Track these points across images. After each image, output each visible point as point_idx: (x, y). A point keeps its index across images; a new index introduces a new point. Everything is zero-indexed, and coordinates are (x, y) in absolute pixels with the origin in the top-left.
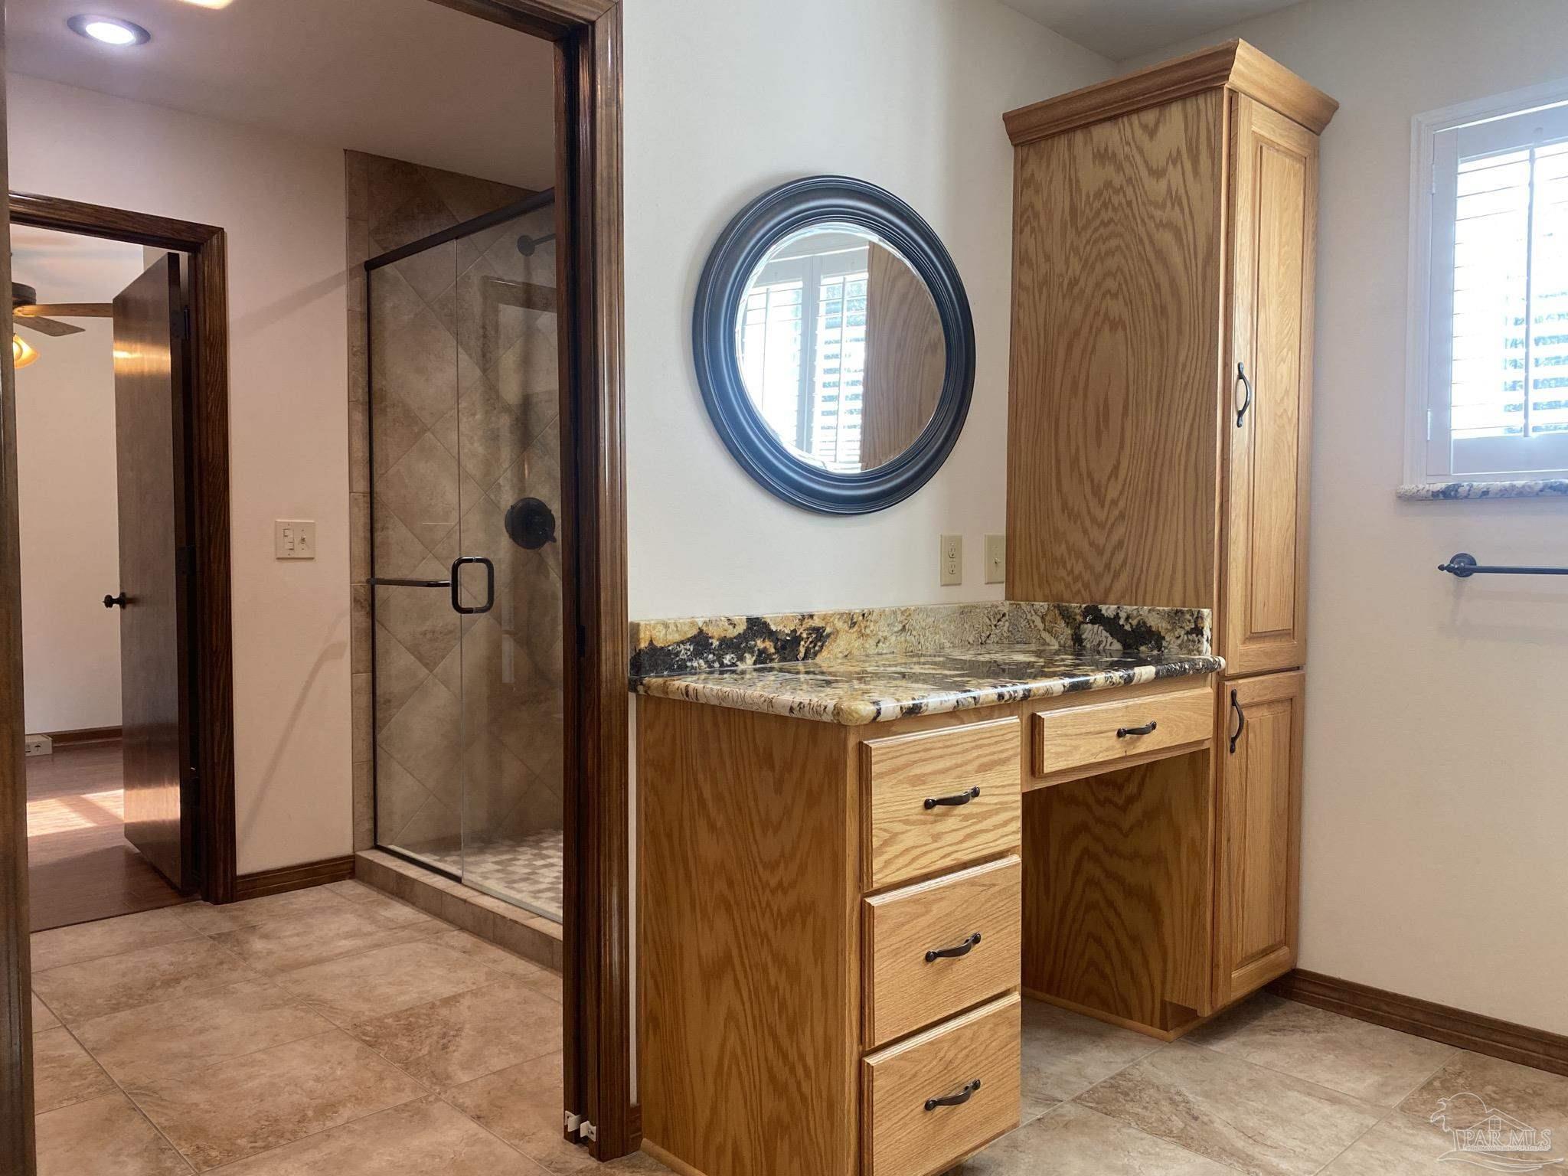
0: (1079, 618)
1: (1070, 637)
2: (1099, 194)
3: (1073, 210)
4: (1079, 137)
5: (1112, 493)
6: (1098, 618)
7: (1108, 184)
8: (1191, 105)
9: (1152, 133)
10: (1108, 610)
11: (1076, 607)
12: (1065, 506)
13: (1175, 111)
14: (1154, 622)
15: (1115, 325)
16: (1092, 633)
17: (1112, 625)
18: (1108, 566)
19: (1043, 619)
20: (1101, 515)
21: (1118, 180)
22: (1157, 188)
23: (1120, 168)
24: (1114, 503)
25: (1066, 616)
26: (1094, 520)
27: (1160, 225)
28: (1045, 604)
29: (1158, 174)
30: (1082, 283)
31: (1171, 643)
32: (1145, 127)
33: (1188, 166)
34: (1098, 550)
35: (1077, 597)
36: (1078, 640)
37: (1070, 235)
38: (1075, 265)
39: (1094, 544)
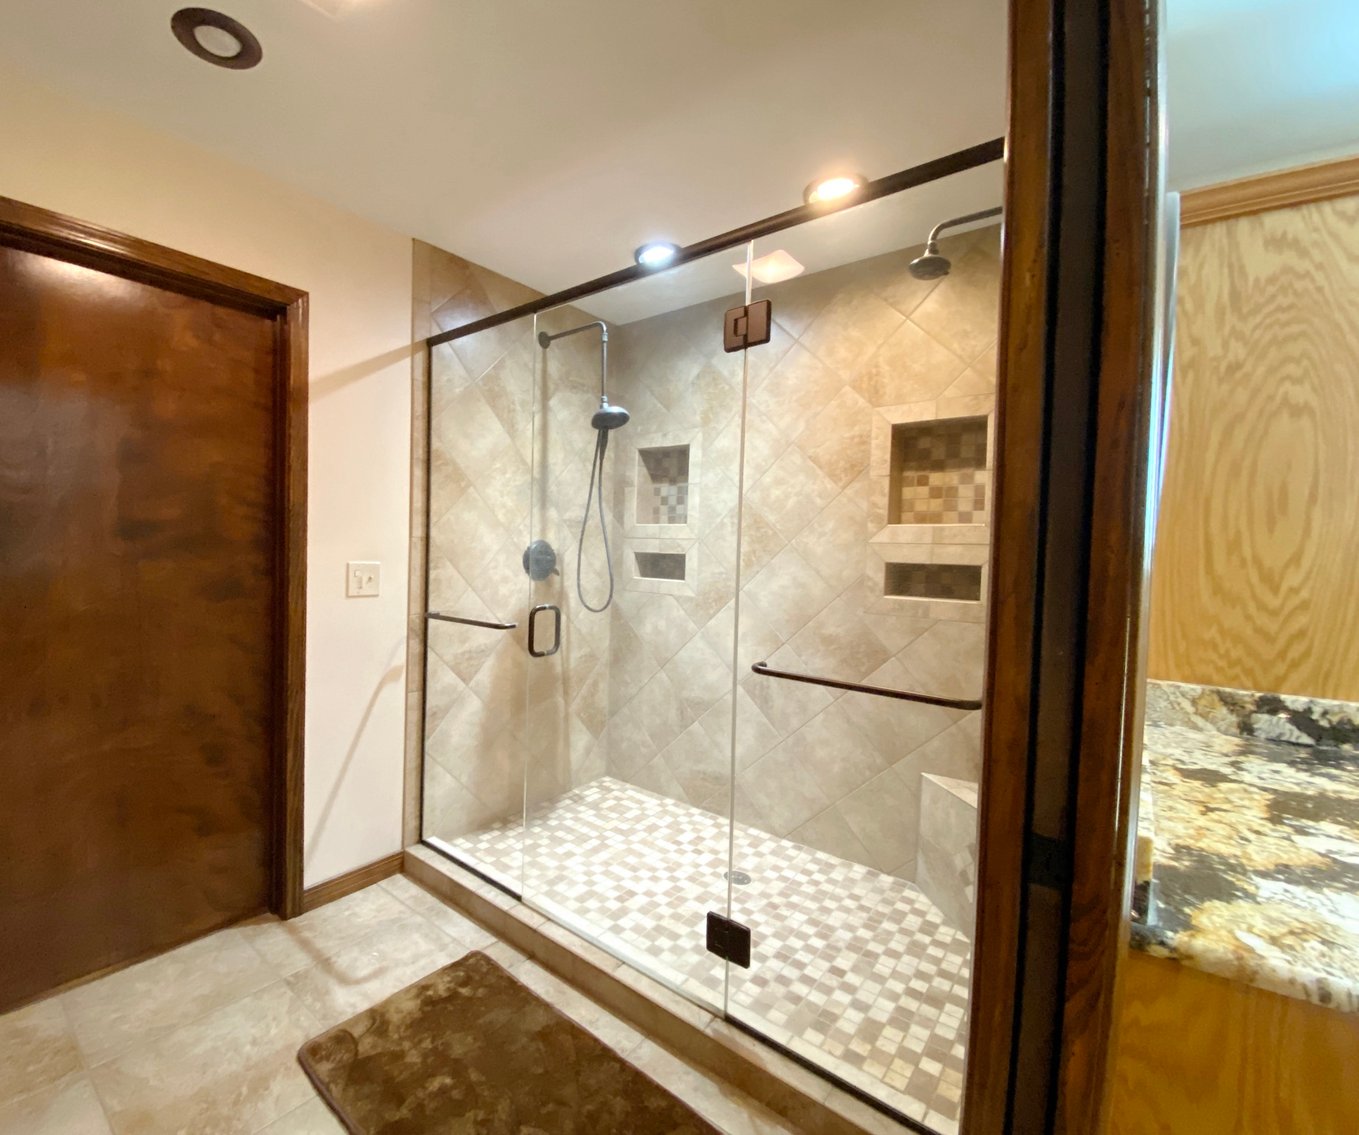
0: (1251, 707)
1: (1235, 725)
2: (1273, 279)
3: (1235, 295)
4: (1243, 226)
5: (1291, 581)
6: (1273, 705)
7: (1288, 270)
10: (1295, 702)
11: (1247, 695)
12: (1218, 589)
15: (1298, 411)
16: (1268, 722)
17: (1299, 718)
18: (1279, 657)
19: (1194, 702)
20: (1273, 602)
21: (1302, 266)
23: (1305, 255)
24: (1294, 591)
25: (1230, 702)
26: (1262, 607)
28: (1198, 688)
30: (1247, 368)
34: (1270, 639)
35: (1233, 680)
36: (1246, 728)
37: (1231, 319)
38: (1238, 350)
39: (1258, 630)
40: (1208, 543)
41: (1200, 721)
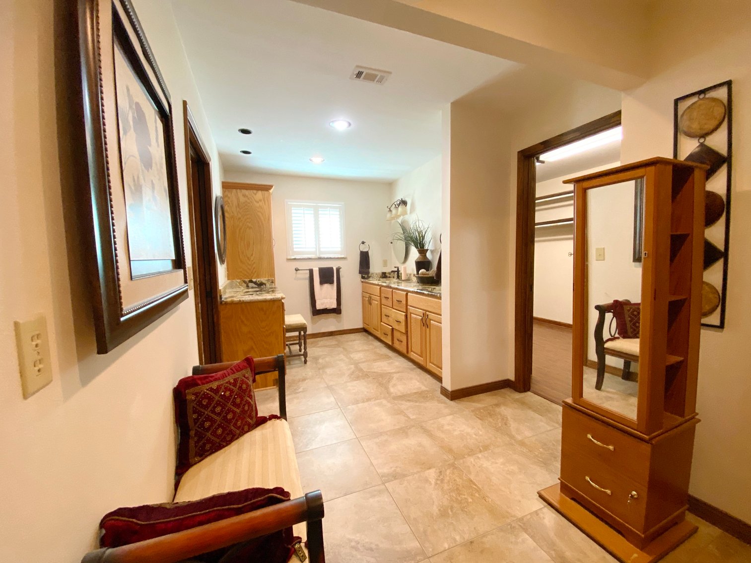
0: (248, 282)
1: (246, 286)
2: (244, 203)
3: (238, 204)
4: (238, 190)
5: (252, 259)
6: (251, 281)
7: (246, 201)
8: (263, 192)
9: (256, 194)
10: (254, 280)
11: (247, 280)
12: (241, 261)
13: (260, 192)
14: (264, 282)
15: (250, 228)
16: (251, 285)
17: (255, 283)
18: (252, 273)
19: (239, 283)
20: (250, 263)
21: (248, 201)
22: (257, 205)
23: (248, 199)
24: (252, 261)
25: (245, 282)
26: (248, 264)
27: (258, 212)
28: (239, 280)
29: (258, 202)
30: (242, 219)
31: (268, 285)
32: (254, 193)
33: (263, 202)
34: (250, 269)
35: (246, 278)
36: (248, 286)
37: (238, 209)
38: (240, 216)
39: (248, 269)
40: (239, 252)
41: (240, 286)
